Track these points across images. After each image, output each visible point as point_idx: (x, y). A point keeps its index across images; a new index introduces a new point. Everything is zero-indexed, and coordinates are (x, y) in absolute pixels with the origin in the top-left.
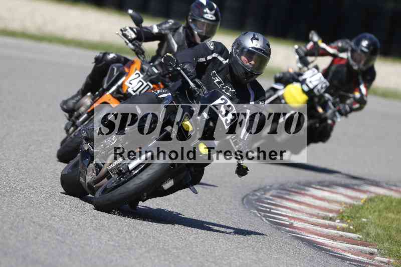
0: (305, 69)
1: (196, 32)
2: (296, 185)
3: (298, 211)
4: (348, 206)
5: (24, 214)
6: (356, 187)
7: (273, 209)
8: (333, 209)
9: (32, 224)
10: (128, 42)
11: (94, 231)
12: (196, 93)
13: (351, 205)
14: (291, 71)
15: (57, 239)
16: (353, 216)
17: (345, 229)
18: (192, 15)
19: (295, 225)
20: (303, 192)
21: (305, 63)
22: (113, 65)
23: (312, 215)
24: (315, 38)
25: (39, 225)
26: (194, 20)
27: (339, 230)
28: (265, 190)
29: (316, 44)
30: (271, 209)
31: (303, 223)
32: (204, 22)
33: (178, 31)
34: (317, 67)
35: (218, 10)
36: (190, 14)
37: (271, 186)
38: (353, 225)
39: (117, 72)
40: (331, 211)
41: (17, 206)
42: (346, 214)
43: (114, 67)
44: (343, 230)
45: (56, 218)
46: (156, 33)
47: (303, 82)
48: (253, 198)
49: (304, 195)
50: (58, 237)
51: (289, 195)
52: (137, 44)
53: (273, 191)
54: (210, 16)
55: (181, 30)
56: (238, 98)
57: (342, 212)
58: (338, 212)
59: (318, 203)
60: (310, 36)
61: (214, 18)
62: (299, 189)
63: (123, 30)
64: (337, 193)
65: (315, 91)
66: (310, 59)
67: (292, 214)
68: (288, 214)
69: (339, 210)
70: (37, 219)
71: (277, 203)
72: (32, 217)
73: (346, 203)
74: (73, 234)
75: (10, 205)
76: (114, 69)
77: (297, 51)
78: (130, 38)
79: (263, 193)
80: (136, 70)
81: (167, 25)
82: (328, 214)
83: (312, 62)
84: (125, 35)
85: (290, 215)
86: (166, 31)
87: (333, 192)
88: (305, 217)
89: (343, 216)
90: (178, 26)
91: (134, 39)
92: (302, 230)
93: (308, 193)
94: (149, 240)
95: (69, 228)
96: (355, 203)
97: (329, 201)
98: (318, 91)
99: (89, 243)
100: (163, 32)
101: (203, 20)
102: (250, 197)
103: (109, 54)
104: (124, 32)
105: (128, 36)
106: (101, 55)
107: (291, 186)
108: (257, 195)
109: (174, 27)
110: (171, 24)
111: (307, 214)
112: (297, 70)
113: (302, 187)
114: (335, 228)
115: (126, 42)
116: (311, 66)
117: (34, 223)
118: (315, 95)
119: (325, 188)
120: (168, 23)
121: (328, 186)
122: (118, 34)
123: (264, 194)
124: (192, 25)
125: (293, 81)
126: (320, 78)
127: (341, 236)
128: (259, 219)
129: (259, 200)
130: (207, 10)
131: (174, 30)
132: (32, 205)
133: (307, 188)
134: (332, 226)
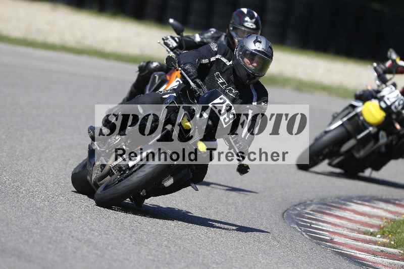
0: (384, 86)
1: (236, 40)
2: (337, 200)
3: (339, 226)
4: (389, 221)
5: (62, 228)
6: (397, 202)
7: (313, 224)
8: (375, 224)
9: (71, 238)
10: (169, 50)
11: (133, 246)
12: (197, 92)
13: (392, 220)
14: (370, 88)
15: (97, 254)
16: (395, 232)
17: (386, 245)
18: (233, 24)
19: (335, 240)
20: (344, 207)
21: (384, 81)
22: (155, 73)
23: (353, 230)
24: (394, 56)
25: (78, 240)
26: (235, 29)
27: (380, 245)
28: (305, 204)
29: (394, 61)
30: (311, 224)
31: (343, 239)
32: (245, 31)
33: (219, 39)
34: (394, 85)
35: (259, 18)
36: (231, 22)
37: (311, 201)
38: (394, 240)
39: (158, 80)
40: (372, 226)
41: (55, 220)
42: (387, 229)
43: (156, 75)
44: (384, 245)
45: (95, 232)
46: (198, 42)
47: (381, 99)
48: (293, 213)
49: (345, 210)
50: (97, 252)
51: (330, 210)
52: (178, 52)
53: (314, 205)
54: (250, 24)
55: (223, 38)
56: (241, 99)
57: (383, 228)
58: (379, 227)
59: (358, 218)
60: (389, 53)
61: (254, 26)
62: (339, 203)
63: (164, 38)
64: (378, 208)
65: (393, 108)
66: (388, 76)
67: (333, 229)
68: (328, 229)
69: (380, 225)
70: (76, 233)
71: (317, 218)
72: (70, 232)
73: (386, 218)
74: (112, 248)
75: (48, 219)
76: (156, 77)
77: (375, 69)
78: (171, 46)
79: (303, 207)
80: (177, 77)
81: (209, 34)
82: (368, 229)
83: (390, 79)
84: (166, 44)
85: (331, 230)
86: (208, 40)
87: (374, 207)
88: (345, 232)
89: (384, 232)
90: (220, 35)
91: (176, 48)
92: (343, 246)
93: (349, 208)
94: (188, 255)
95: (108, 242)
96: (396, 218)
97: (370, 216)
98: (395, 107)
99: (128, 257)
100: (205, 41)
101: (243, 29)
102: (290, 212)
103: (152, 63)
104: (165, 41)
105: (169, 45)
106: (145, 64)
107: (331, 201)
108: (297, 210)
109: (216, 35)
110: (212, 32)
111: (348, 228)
112: (375, 88)
113: (343, 202)
114: (375, 243)
115: (167, 51)
116: (389, 83)
117: (73, 237)
118: (393, 112)
119: (367, 203)
120: (210, 31)
121: (368, 201)
122: (159, 43)
123: (305, 209)
124: (233, 34)
125: (372, 98)
126: (398, 95)
127: (382, 251)
128: (299, 234)
129: (300, 215)
130: (247, 19)
131: (216, 39)
132: (71, 219)
133: (348, 203)
134: (373, 241)
